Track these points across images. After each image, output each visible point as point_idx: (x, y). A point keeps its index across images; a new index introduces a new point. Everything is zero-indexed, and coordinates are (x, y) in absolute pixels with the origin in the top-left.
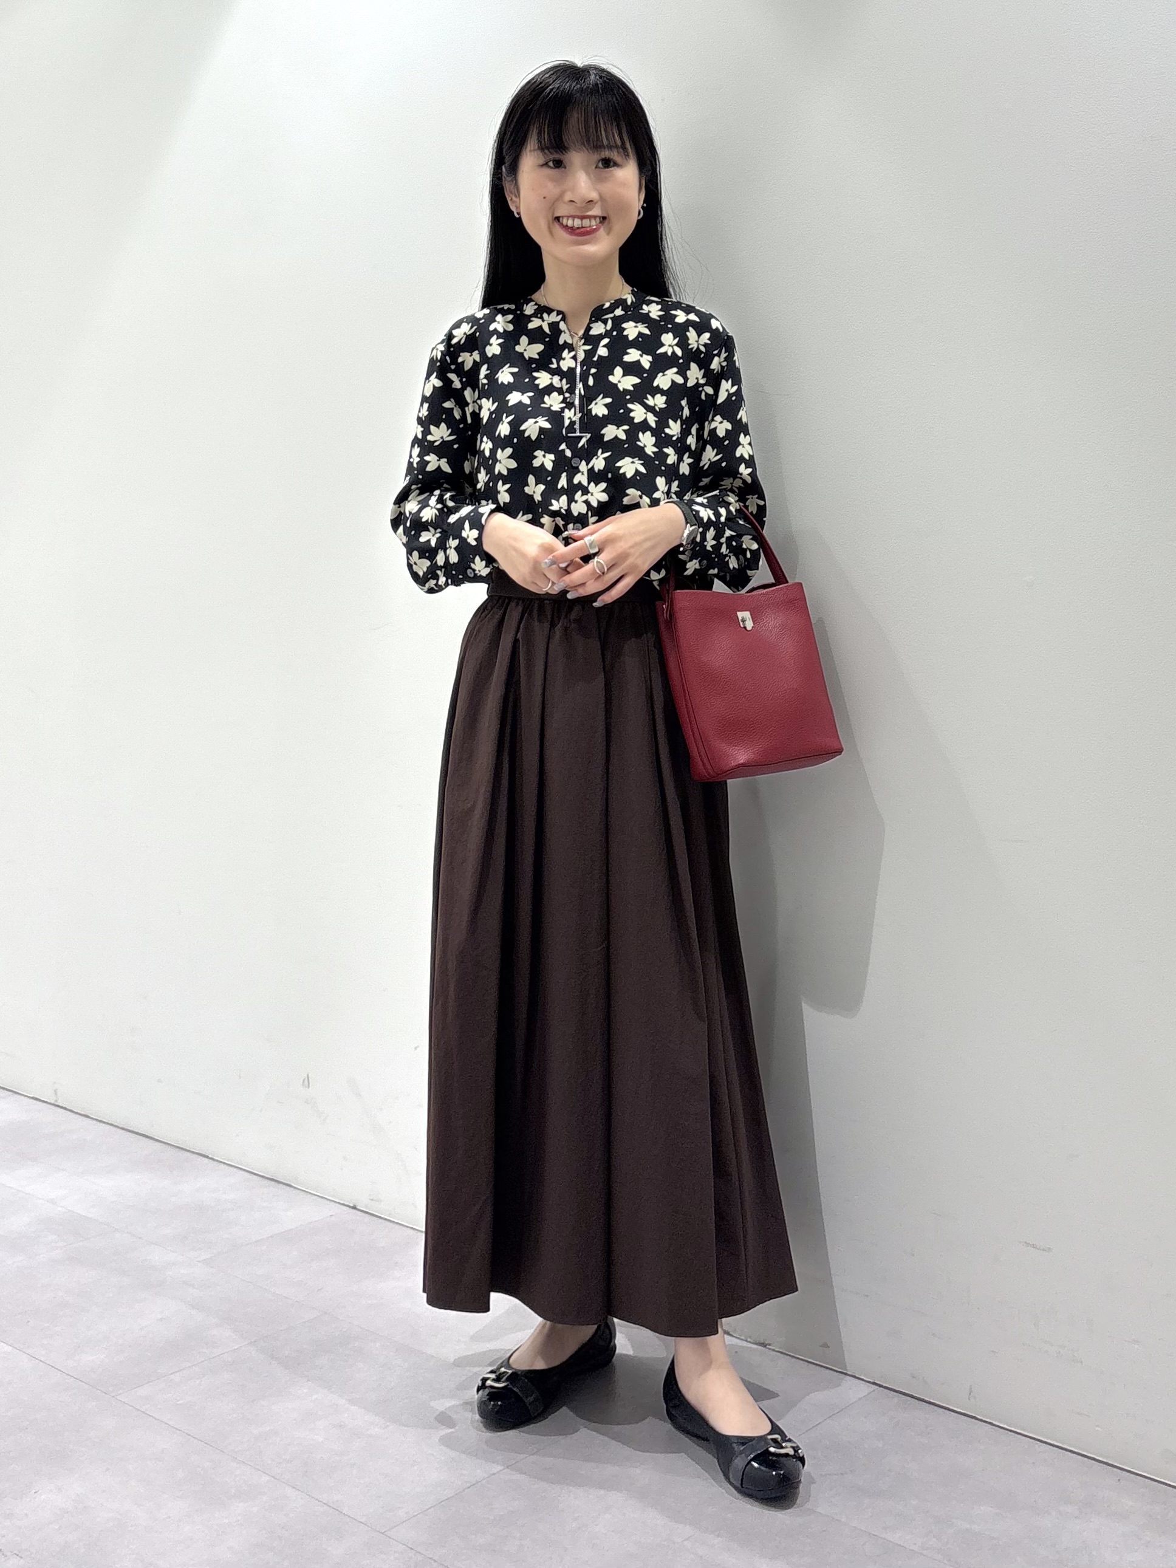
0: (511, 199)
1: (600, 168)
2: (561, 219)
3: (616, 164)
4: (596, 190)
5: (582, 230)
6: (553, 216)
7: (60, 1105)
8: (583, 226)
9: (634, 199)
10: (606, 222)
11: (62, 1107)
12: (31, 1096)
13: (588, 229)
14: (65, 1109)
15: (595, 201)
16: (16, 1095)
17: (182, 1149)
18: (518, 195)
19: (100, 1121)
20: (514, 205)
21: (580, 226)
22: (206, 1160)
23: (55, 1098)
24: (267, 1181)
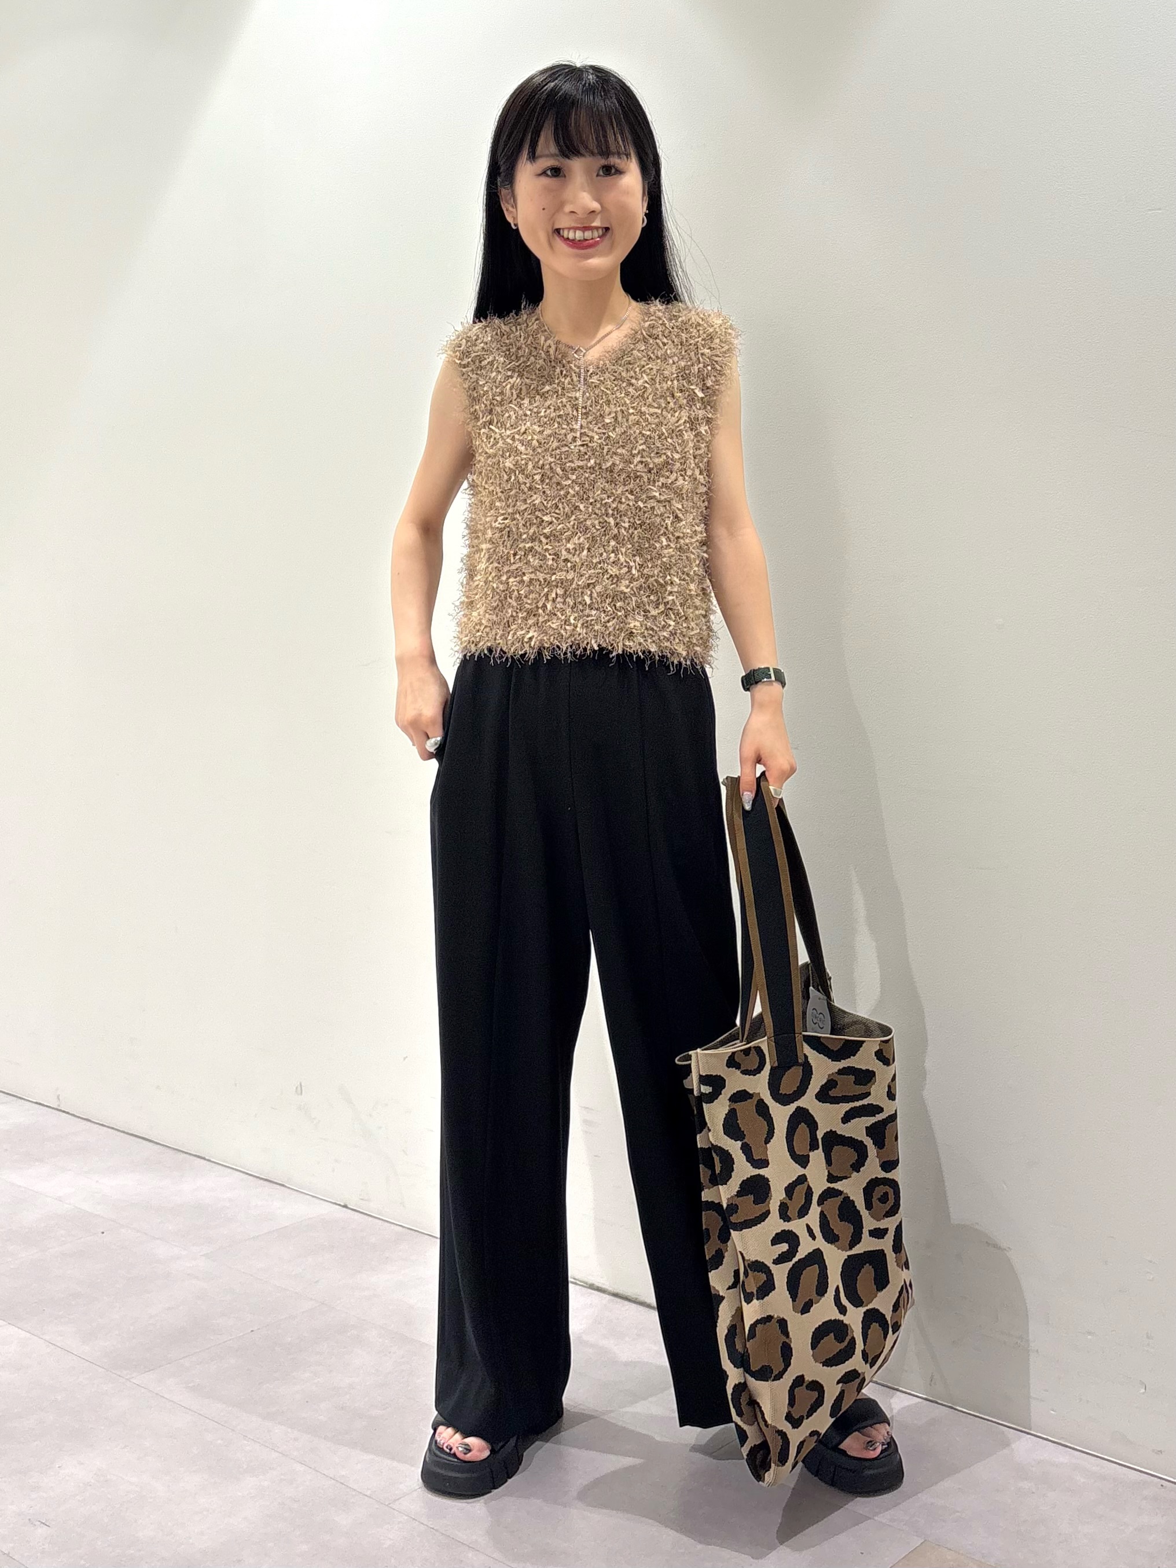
0: (507, 210)
1: (601, 176)
2: (561, 232)
3: (619, 172)
4: (597, 200)
5: (585, 243)
6: (552, 229)
7: (63, 1109)
8: (585, 238)
9: (639, 208)
10: (610, 231)
11: (64, 1112)
12: (35, 1101)
13: (591, 241)
14: (68, 1113)
15: (598, 212)
16: (20, 1100)
17: (181, 1151)
18: (515, 206)
19: (102, 1125)
20: (511, 215)
21: (582, 239)
22: (202, 1161)
23: (57, 1103)
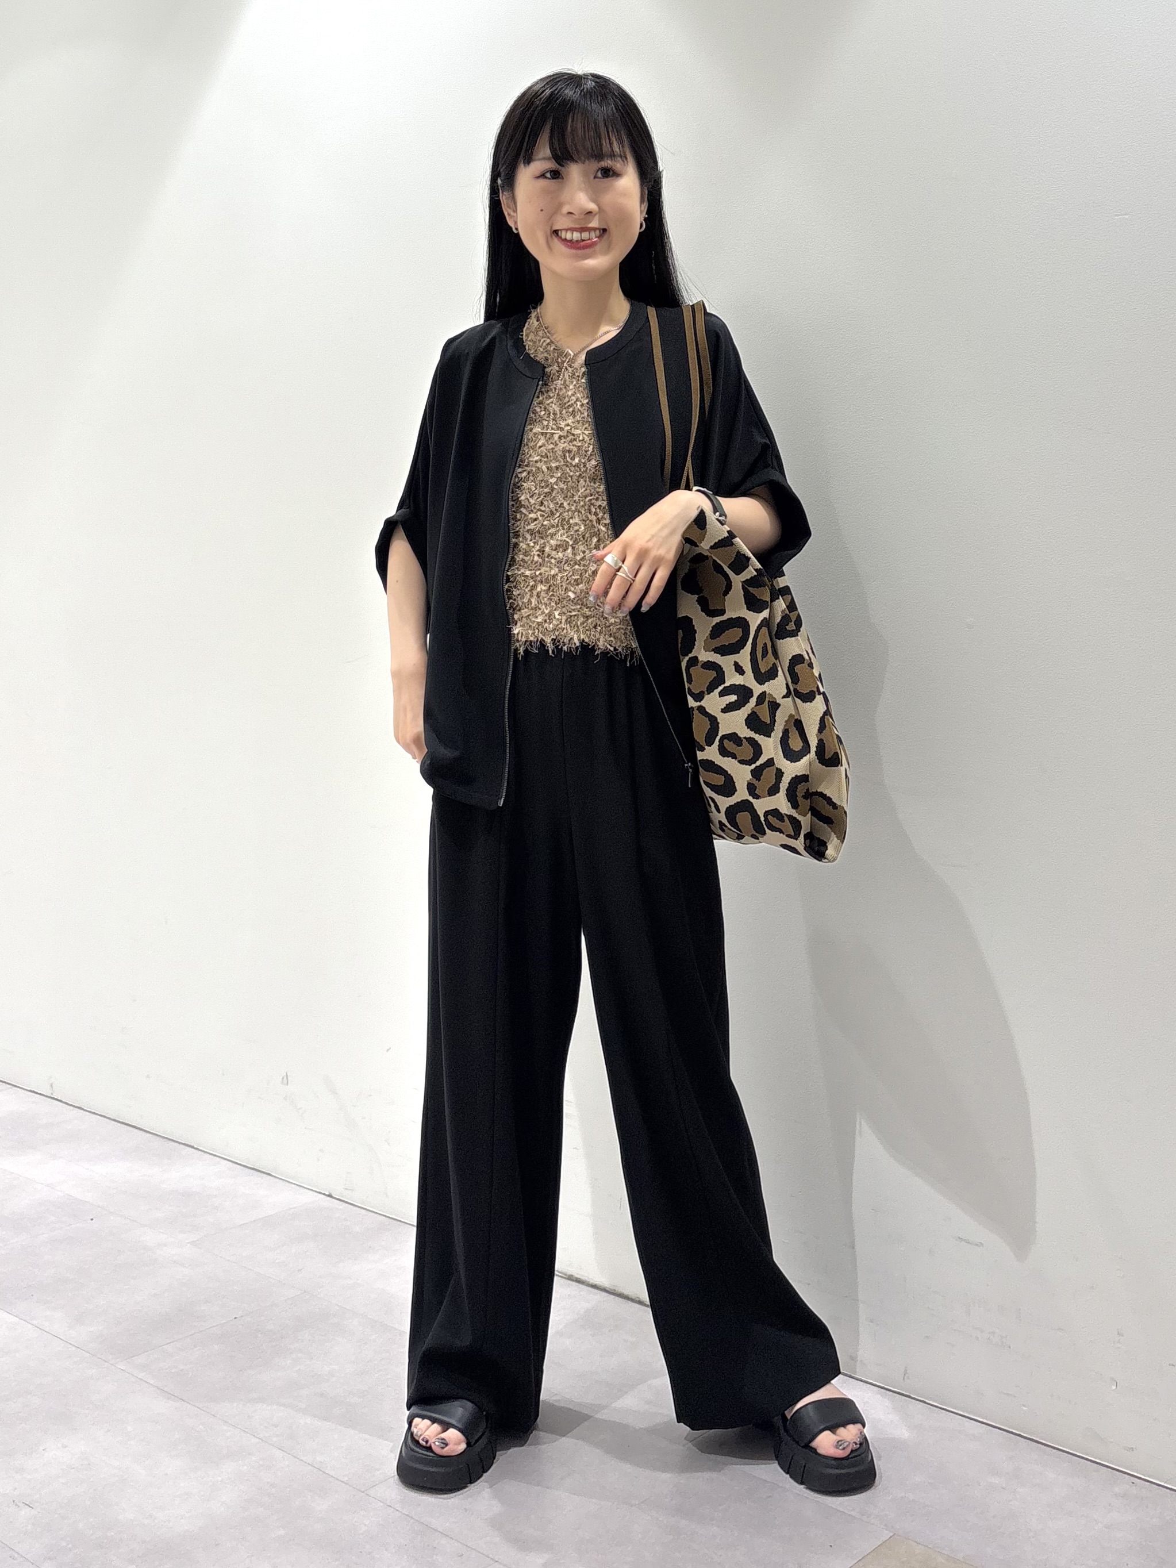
0: (508, 212)
1: (599, 178)
2: (559, 233)
3: (615, 175)
4: (594, 201)
5: (582, 243)
6: (551, 230)
7: (57, 1097)
8: (583, 238)
9: (636, 212)
10: (607, 232)
11: (58, 1100)
12: (27, 1088)
14: (61, 1101)
15: (594, 213)
16: (16, 1089)
17: (170, 1140)
18: (515, 208)
19: (93, 1113)
20: (512, 219)
21: (580, 239)
22: (193, 1150)
23: (51, 1091)
24: (247, 1170)
